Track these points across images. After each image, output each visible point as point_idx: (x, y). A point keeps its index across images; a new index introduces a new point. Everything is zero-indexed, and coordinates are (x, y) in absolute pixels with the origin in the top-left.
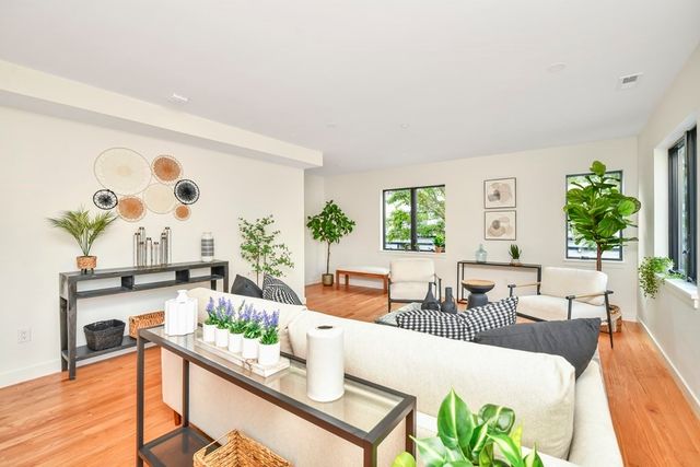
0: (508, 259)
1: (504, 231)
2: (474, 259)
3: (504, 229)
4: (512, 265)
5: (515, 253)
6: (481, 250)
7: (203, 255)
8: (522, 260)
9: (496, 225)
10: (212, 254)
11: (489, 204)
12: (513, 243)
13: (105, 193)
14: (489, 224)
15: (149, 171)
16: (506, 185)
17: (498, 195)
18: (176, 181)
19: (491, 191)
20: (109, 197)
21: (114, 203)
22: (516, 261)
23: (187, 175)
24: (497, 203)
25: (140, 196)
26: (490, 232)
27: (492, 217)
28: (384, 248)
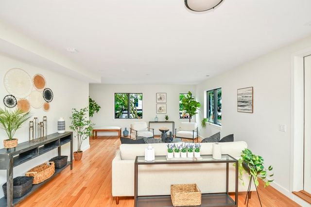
0: (165, 120)
2: (154, 121)
4: (166, 122)
5: (167, 118)
6: (157, 117)
7: (59, 130)
8: (169, 120)
9: (160, 109)
10: (64, 129)
11: (158, 101)
12: (166, 115)
13: (10, 97)
14: (158, 108)
15: (31, 83)
17: (161, 98)
18: (43, 89)
19: (159, 97)
20: (12, 100)
21: (15, 103)
22: (167, 121)
23: (48, 85)
24: (160, 101)
25: (27, 99)
26: (159, 111)
27: (159, 106)
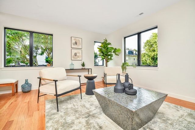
0: (81, 67)
1: (78, 57)
3: (78, 56)
4: (82, 69)
5: (83, 65)
6: (72, 64)
8: (86, 67)
9: (76, 55)
11: (73, 46)
12: (83, 61)
14: (73, 54)
16: (78, 40)
17: (76, 43)
19: (74, 41)
24: (76, 46)
26: (74, 57)
27: (74, 51)
28: (5, 66)
